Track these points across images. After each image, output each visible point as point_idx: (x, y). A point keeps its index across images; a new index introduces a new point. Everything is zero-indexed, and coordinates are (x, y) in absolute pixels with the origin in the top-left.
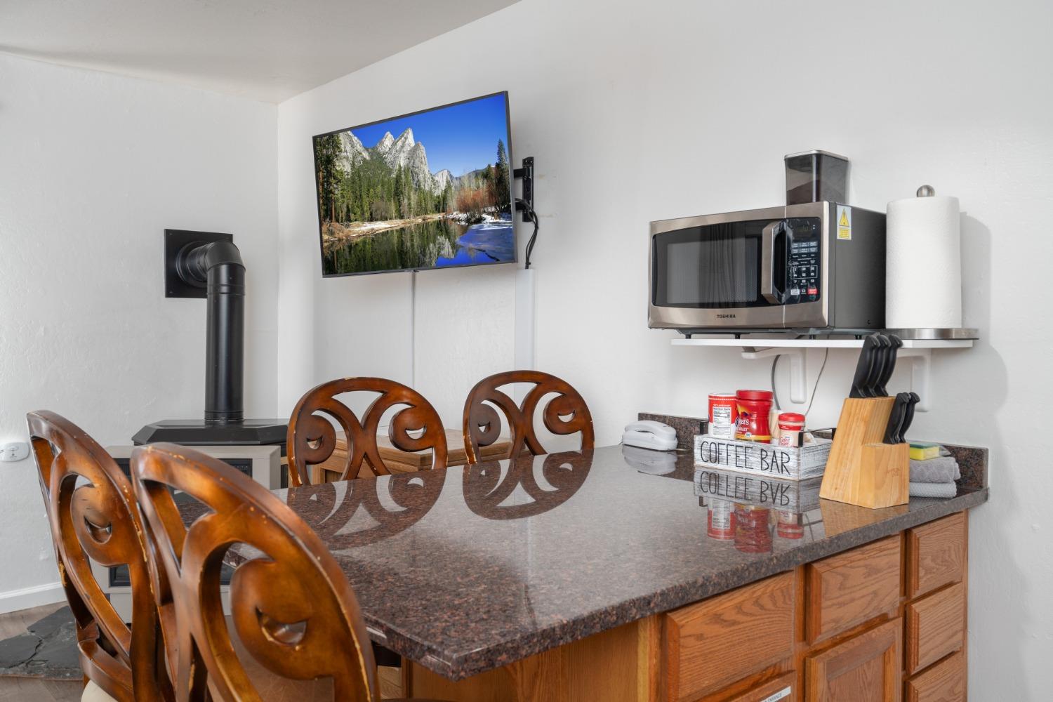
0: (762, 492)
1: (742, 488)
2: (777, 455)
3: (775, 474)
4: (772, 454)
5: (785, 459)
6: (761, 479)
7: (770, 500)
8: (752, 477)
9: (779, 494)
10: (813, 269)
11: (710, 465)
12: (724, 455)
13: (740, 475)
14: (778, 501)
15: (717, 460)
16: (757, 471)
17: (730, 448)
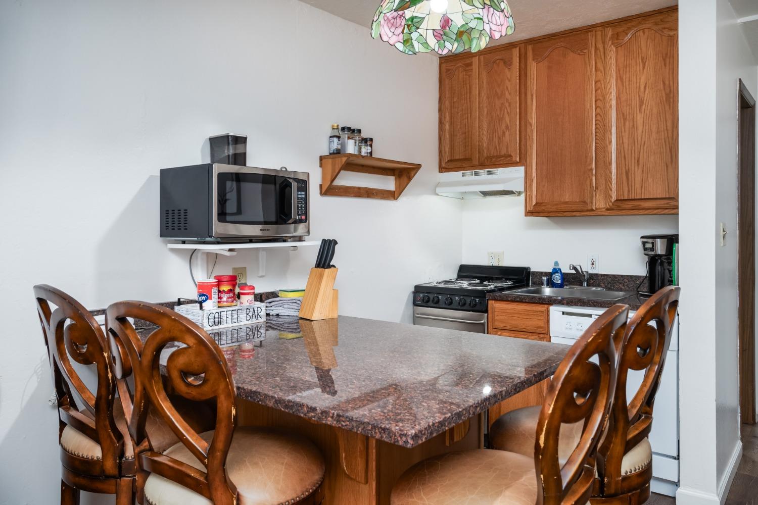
0: (247, 334)
1: (236, 336)
2: (255, 310)
3: (254, 321)
4: (252, 310)
5: (259, 311)
6: (246, 326)
7: (252, 337)
8: (241, 327)
9: (256, 332)
10: (303, 206)
11: (215, 327)
12: (224, 318)
13: (234, 328)
14: (256, 336)
15: (219, 323)
16: (244, 322)
17: (228, 312)
